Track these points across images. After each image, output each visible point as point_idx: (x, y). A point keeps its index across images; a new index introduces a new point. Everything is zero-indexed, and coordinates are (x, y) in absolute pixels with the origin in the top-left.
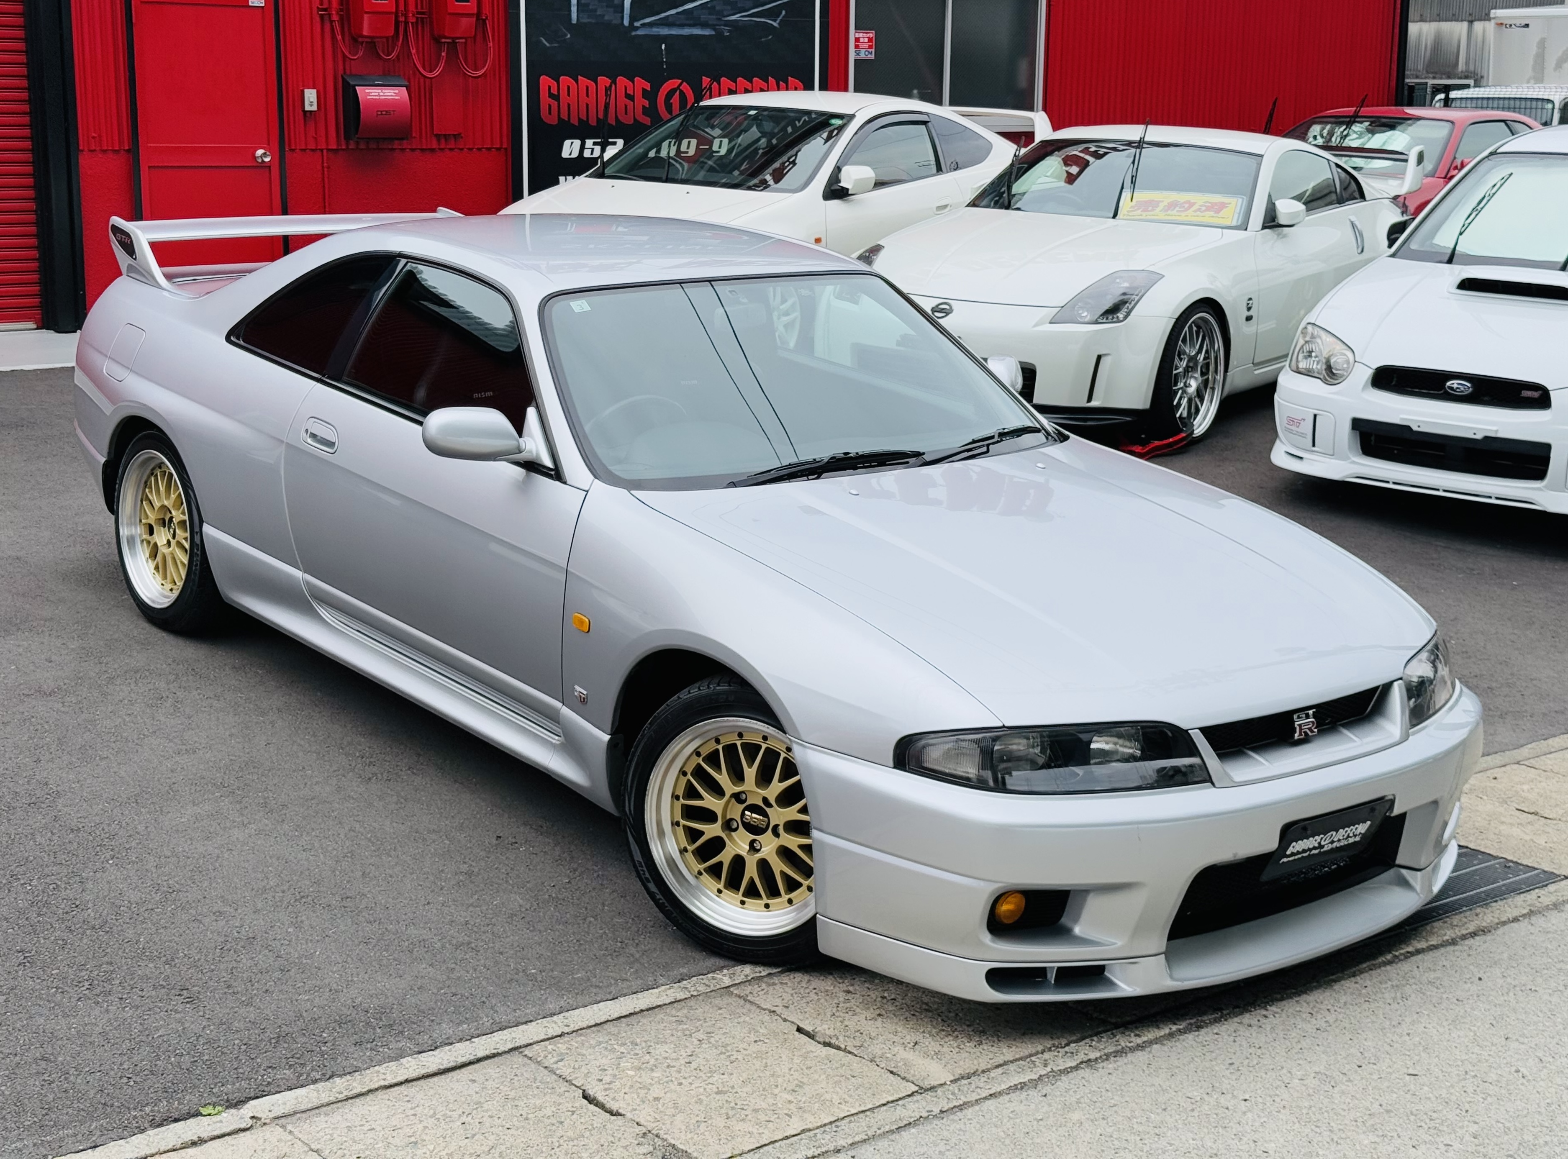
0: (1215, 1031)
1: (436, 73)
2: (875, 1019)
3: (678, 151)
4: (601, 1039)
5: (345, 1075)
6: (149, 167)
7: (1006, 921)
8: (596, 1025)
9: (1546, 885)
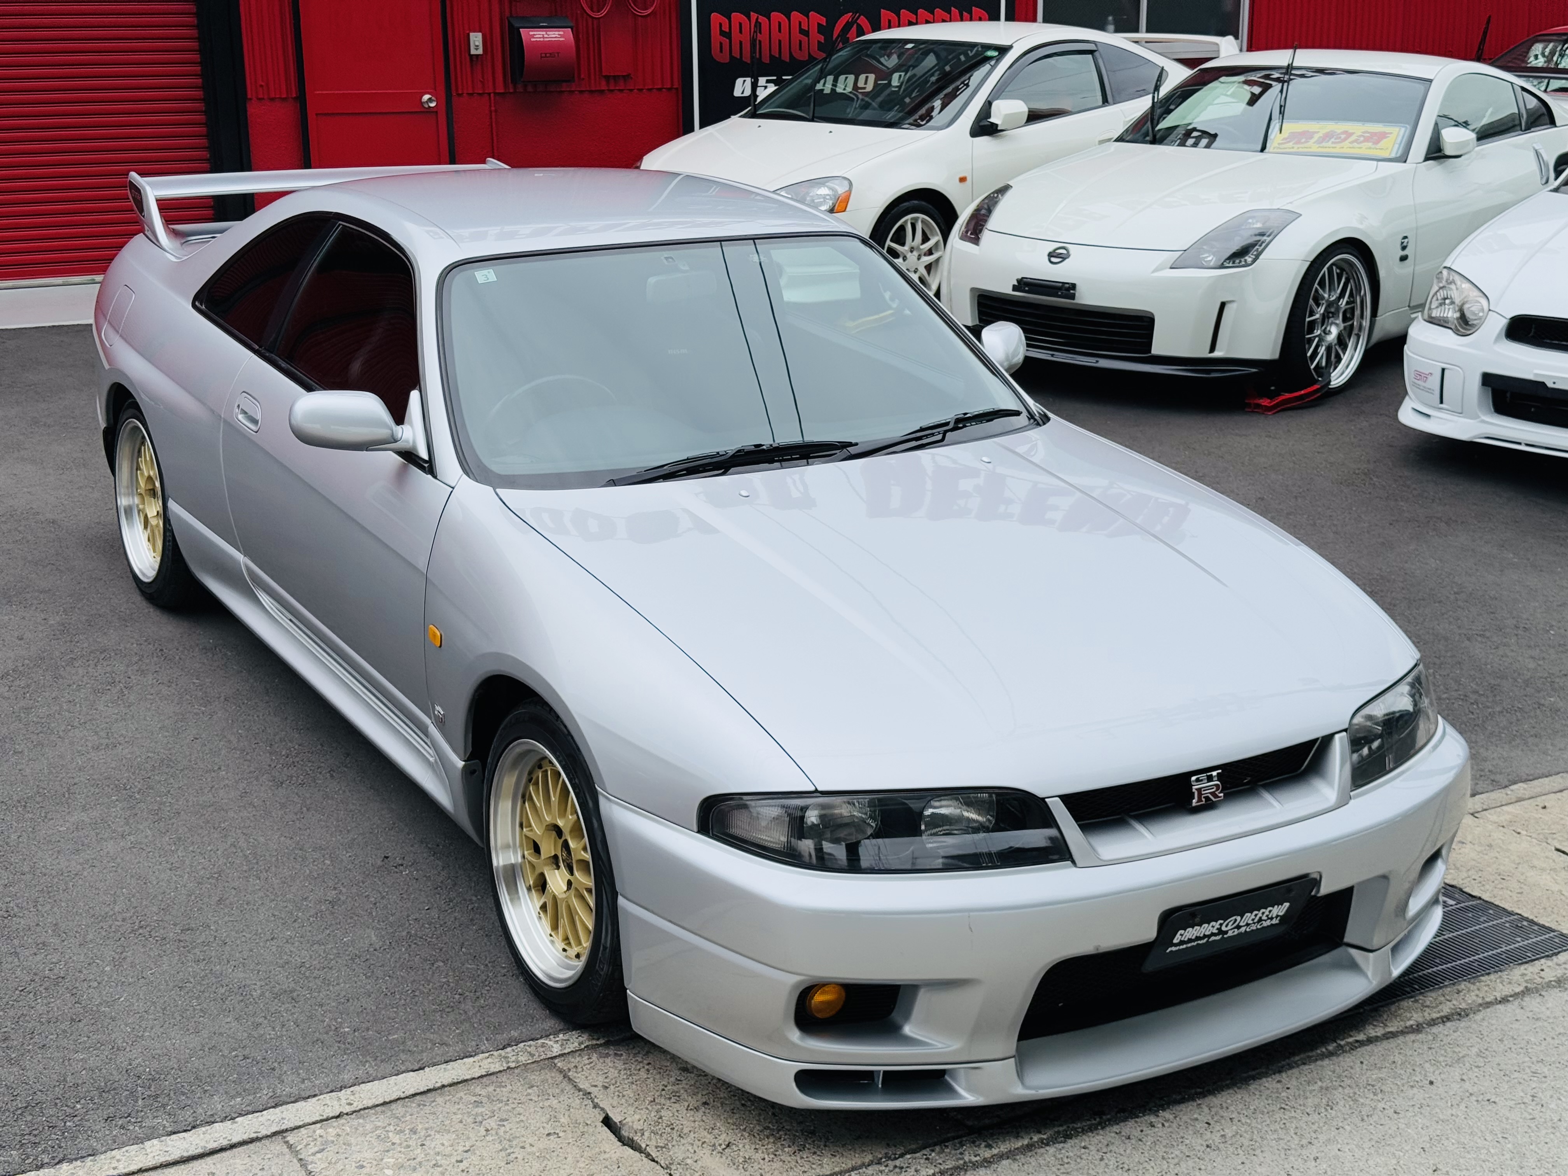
0: (1083, 1144)
1: (604, 12)
2: (697, 1109)
3: (855, 87)
4: (379, 1124)
5: (76, 1159)
6: (317, 114)
7: (819, 1016)
8: (384, 1104)
9: (1556, 954)
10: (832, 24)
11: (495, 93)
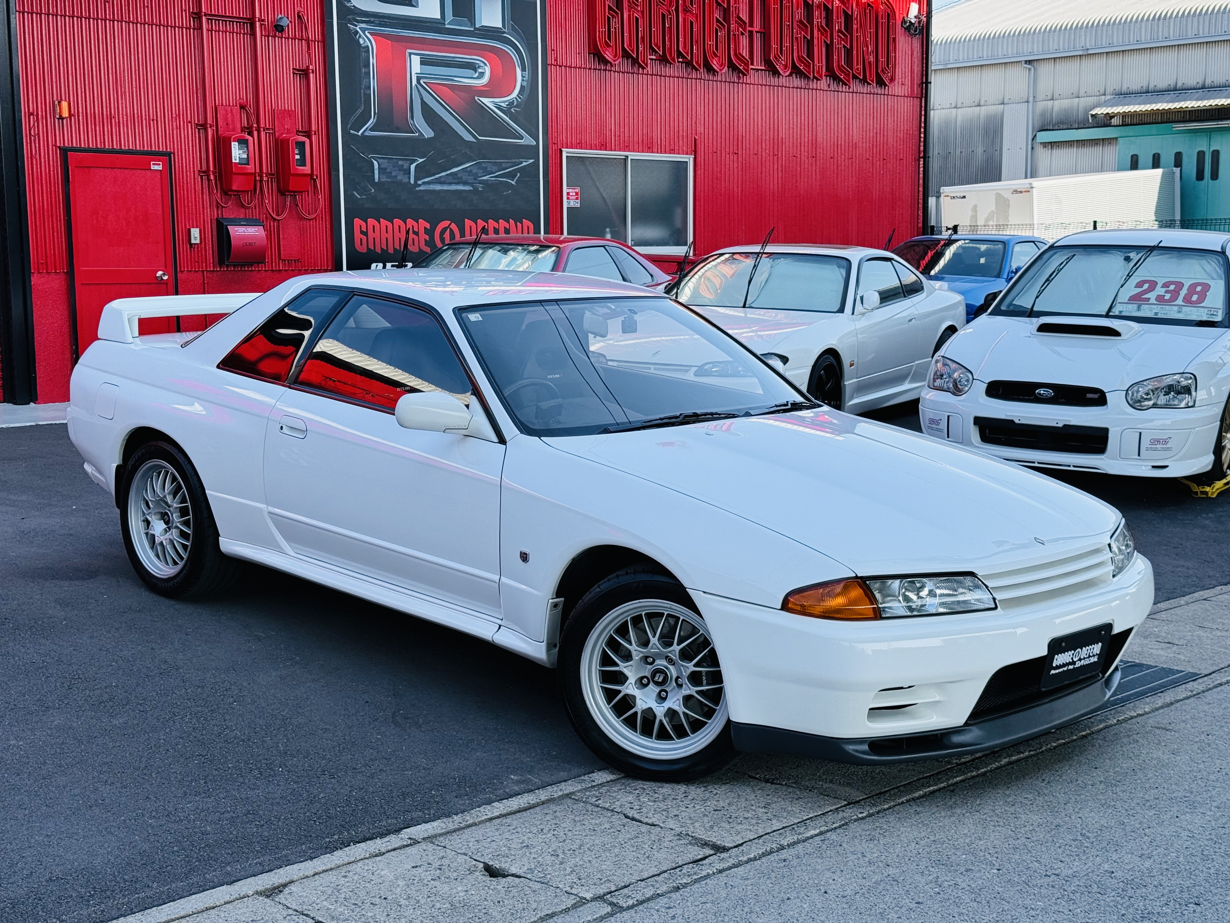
1: (282, 216)
6: (82, 284)
10: (433, 228)
11: (207, 271)
